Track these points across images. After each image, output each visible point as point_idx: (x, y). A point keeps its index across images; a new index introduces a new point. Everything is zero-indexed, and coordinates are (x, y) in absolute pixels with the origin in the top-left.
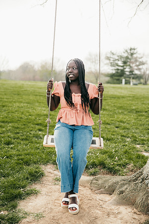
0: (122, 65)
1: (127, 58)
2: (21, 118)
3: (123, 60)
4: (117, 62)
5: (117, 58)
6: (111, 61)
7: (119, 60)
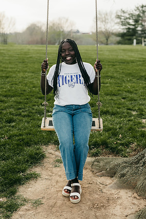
0: (133, 23)
1: (139, 16)
2: (24, 91)
3: (134, 18)
4: (128, 20)
5: (128, 16)
6: (122, 20)
7: (130, 19)
